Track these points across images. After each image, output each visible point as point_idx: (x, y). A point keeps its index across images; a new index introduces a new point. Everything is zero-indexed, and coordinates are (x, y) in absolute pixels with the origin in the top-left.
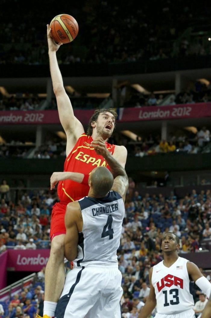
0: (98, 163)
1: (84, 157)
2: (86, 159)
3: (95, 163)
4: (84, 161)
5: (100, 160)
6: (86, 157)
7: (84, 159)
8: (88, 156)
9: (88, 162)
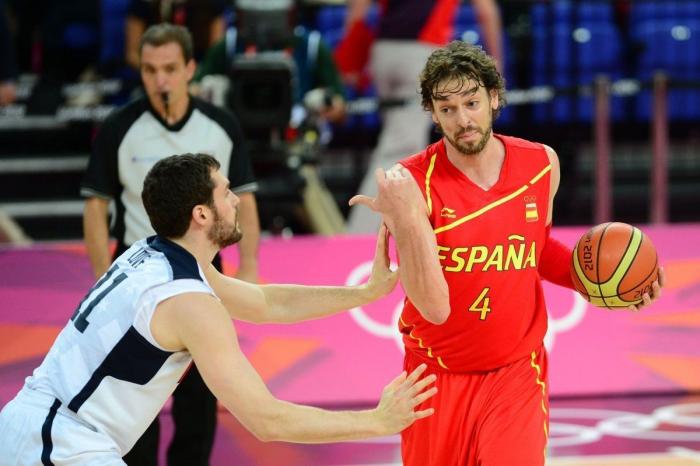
0: (496, 259)
1: (455, 257)
2: (461, 262)
3: (491, 262)
4: (458, 269)
5: (499, 249)
6: (460, 255)
7: (455, 264)
8: (465, 250)
9: (469, 269)
